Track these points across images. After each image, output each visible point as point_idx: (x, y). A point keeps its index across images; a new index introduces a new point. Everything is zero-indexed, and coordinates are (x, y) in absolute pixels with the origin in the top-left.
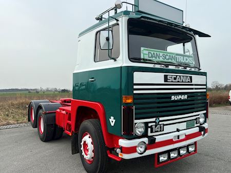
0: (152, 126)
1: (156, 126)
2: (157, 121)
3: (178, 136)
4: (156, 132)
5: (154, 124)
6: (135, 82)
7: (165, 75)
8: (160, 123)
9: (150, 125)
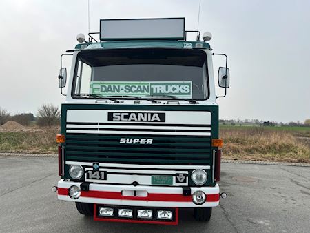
0: (88, 171)
1: (93, 172)
2: (96, 166)
3: (135, 192)
4: (92, 178)
5: (92, 169)
6: (68, 121)
7: (109, 113)
8: (100, 170)
9: (86, 169)
